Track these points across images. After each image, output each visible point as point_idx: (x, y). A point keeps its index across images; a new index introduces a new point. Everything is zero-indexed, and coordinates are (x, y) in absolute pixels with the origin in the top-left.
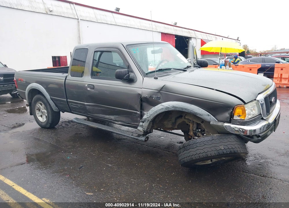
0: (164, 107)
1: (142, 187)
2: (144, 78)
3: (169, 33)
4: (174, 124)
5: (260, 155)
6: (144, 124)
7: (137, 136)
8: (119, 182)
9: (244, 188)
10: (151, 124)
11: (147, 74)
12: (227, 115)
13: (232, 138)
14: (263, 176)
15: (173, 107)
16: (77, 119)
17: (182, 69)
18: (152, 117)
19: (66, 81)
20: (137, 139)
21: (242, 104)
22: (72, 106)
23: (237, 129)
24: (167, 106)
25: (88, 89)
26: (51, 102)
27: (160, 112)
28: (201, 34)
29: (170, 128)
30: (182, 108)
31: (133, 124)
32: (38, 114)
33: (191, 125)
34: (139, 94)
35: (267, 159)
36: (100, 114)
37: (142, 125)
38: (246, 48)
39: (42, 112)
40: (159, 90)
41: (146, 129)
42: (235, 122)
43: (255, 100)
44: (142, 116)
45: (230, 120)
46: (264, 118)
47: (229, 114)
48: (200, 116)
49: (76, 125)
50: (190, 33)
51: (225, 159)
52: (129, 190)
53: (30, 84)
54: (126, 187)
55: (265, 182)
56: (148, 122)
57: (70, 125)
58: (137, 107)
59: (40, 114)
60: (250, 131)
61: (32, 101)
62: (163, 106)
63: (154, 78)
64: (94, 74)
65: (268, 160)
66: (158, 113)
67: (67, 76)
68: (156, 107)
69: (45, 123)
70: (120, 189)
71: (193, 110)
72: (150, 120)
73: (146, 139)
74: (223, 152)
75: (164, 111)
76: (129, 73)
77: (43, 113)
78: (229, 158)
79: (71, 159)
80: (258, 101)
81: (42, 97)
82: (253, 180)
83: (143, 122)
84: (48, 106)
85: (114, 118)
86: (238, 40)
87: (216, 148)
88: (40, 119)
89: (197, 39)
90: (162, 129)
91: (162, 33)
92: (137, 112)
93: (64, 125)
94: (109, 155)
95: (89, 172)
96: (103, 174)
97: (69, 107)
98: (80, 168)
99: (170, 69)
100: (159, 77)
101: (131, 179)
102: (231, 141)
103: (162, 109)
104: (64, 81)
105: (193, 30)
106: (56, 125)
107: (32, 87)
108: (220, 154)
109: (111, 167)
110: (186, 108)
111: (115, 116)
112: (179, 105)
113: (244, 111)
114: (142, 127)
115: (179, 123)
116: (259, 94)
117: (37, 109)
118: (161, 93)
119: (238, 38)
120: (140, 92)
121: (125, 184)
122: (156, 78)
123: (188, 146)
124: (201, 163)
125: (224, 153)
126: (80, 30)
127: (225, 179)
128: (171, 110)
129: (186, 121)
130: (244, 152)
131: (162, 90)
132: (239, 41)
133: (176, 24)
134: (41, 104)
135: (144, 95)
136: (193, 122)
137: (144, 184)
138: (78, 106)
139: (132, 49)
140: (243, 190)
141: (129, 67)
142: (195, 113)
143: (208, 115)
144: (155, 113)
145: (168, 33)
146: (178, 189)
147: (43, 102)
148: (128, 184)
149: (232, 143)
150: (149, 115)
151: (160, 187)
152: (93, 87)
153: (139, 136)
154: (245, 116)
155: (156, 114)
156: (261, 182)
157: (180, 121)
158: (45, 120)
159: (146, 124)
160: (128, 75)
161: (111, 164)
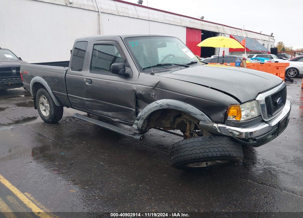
0: (158, 105)
1: (128, 187)
2: (140, 73)
3: (195, 28)
4: (173, 123)
5: (264, 160)
6: (138, 122)
7: (133, 135)
8: (106, 180)
9: (236, 195)
10: (146, 123)
11: (144, 69)
12: (221, 115)
13: (225, 140)
14: (262, 183)
15: (168, 105)
16: (77, 114)
17: (185, 65)
18: (146, 115)
19: (67, 74)
20: (132, 137)
21: (237, 104)
22: (72, 101)
23: (230, 131)
24: (161, 103)
25: (87, 84)
26: (53, 96)
27: (155, 109)
28: (230, 30)
29: (168, 128)
30: (176, 107)
31: (129, 121)
32: (42, 108)
33: (188, 125)
34: (134, 90)
35: (270, 165)
36: (98, 110)
37: (137, 123)
38: (281, 45)
39: (45, 106)
40: (154, 86)
41: (140, 127)
42: (229, 123)
43: (255, 100)
44: (137, 113)
45: (224, 121)
46: (265, 120)
47: (223, 114)
48: (194, 116)
49: (80, 121)
50: (218, 28)
51: (221, 163)
52: (114, 189)
53: (34, 77)
54: (111, 186)
55: (261, 189)
56: (143, 120)
57: (74, 121)
58: (133, 104)
59: (44, 108)
60: (246, 133)
61: (36, 94)
62: (158, 103)
63: (151, 74)
64: (93, 69)
65: (272, 166)
66: (152, 111)
67: (67, 70)
68: (151, 104)
69: (48, 117)
70: (105, 188)
71: (187, 108)
72: (145, 118)
73: (142, 138)
74: (212, 155)
75: (158, 109)
76: (126, 68)
77: (47, 107)
78: (225, 162)
79: (64, 155)
80: (258, 101)
81: (45, 91)
82: (249, 186)
83: (138, 120)
84: (51, 101)
85: (111, 114)
86: (271, 36)
87: (205, 150)
88: (44, 113)
89: (226, 35)
90: (162, 128)
91: (187, 28)
92: (133, 109)
93: (67, 120)
94: (104, 153)
95: (79, 169)
96: (92, 172)
97: (70, 102)
98: (71, 164)
99: (170, 65)
100: (155, 72)
101: (119, 178)
102: (223, 143)
103: (156, 106)
104: (64, 74)
105: (222, 25)
106: (59, 120)
107: (35, 80)
108: (209, 156)
109: (102, 165)
110: (179, 106)
111: (112, 113)
112: (172, 103)
113: (239, 112)
114: (137, 125)
115: (178, 122)
116: (259, 93)
117: (41, 103)
118: (156, 90)
119: (272, 34)
120: (135, 88)
121: (112, 183)
122: (153, 74)
123: (178, 147)
124: (195, 166)
125: (214, 156)
126: (100, 24)
127: (219, 184)
128: (165, 108)
129: (185, 120)
130: (239, 156)
131: (157, 87)
132: (273, 37)
133: (203, 19)
134: (44, 98)
135: (138, 92)
136: (190, 121)
137: (132, 184)
138: (77, 101)
139: (131, 43)
140: (235, 197)
141: (126, 61)
142: (188, 112)
143: (202, 115)
144: (149, 110)
145: (193, 27)
146: (164, 192)
147: (46, 96)
148: (114, 183)
149: (223, 146)
150: (143, 112)
151: (147, 188)
152: (91, 81)
153: (135, 134)
154: (241, 117)
155: (150, 112)
156: (257, 190)
157: (179, 120)
158: (48, 114)
159: (140, 123)
160: (124, 69)
161: (103, 162)
